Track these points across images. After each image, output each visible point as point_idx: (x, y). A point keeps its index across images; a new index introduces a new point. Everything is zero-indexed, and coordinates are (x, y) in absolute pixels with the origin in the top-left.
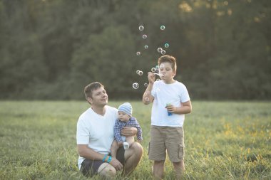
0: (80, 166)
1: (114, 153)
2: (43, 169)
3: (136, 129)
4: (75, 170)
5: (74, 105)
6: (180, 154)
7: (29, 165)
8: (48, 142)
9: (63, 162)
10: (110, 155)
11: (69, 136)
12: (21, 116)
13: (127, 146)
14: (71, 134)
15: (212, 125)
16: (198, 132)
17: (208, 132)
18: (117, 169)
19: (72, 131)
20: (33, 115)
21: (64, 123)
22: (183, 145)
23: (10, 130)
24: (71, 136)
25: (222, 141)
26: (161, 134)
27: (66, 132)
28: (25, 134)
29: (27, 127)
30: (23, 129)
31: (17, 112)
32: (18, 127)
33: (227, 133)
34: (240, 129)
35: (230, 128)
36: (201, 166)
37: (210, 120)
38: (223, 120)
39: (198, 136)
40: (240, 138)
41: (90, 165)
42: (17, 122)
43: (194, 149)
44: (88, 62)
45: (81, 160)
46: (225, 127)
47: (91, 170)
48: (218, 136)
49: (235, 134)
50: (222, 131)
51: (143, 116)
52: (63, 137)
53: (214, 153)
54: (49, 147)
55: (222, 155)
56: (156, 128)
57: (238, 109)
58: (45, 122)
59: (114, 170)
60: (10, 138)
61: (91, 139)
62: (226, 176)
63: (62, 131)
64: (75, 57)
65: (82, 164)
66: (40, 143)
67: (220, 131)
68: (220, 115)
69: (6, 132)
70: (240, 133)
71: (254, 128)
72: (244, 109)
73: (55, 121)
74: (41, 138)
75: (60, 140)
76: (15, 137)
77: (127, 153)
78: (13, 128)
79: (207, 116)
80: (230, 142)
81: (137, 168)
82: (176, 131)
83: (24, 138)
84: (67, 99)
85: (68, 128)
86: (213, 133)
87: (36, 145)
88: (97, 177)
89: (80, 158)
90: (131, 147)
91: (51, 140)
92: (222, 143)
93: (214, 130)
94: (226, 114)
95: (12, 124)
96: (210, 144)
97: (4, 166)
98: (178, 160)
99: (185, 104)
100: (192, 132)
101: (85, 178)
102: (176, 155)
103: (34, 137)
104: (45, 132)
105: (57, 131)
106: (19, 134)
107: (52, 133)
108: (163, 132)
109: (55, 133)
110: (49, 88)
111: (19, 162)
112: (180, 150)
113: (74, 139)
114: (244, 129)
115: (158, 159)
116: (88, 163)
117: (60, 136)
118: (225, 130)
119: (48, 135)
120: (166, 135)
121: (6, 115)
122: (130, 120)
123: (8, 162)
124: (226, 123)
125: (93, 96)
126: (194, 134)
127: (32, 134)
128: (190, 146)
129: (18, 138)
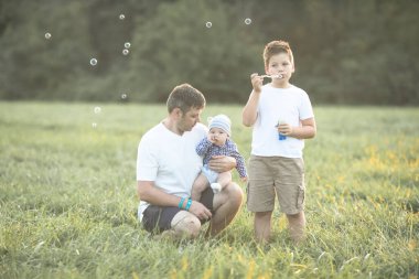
0: (141, 216)
4: (131, 222)
5: (134, 111)
8: (92, 171)
11: (124, 163)
12: (52, 128)
14: (128, 159)
15: (347, 148)
16: (325, 160)
17: (341, 159)
19: (129, 155)
20: (71, 128)
21: (117, 140)
22: (304, 187)
23: (33, 151)
24: (127, 163)
25: (364, 175)
27: (116, 158)
30: (55, 151)
31: (46, 122)
32: (46, 146)
33: (371, 161)
34: (392, 156)
35: (376, 153)
36: (334, 219)
37: (342, 139)
38: (363, 139)
39: (326, 166)
40: (393, 170)
42: (45, 138)
43: (321, 188)
45: (143, 206)
46: (367, 151)
48: (358, 166)
49: (384, 162)
50: (364, 158)
52: (114, 164)
53: (352, 195)
54: (93, 181)
55: (365, 199)
56: (261, 159)
57: (384, 121)
58: (89, 140)
59: (198, 222)
61: (160, 173)
62: (375, 238)
63: (114, 155)
65: (145, 213)
66: (79, 172)
67: (359, 158)
68: (357, 130)
69: (27, 154)
70: (392, 161)
71: (412, 153)
72: (395, 121)
73: (104, 137)
74: (82, 165)
75: (110, 170)
77: (217, 199)
78: (38, 148)
79: (338, 132)
80: (376, 176)
81: (233, 222)
83: (54, 166)
84: (125, 101)
85: (124, 150)
86: (348, 161)
87: (73, 177)
89: (142, 203)
90: (224, 189)
91: (97, 169)
92: (364, 178)
93: (351, 157)
94: (368, 129)
95: (38, 142)
96: (344, 181)
99: (305, 123)
100: (316, 160)
103: (69, 165)
104: (88, 155)
105: (107, 154)
106: (48, 158)
107: (98, 156)
109: (103, 156)
110: (97, 85)
113: (132, 168)
114: (397, 155)
116: (154, 211)
117: (110, 163)
118: (368, 156)
119: (91, 160)
121: (31, 126)
122: (227, 143)
124: (368, 145)
126: (320, 162)
127: (68, 158)
128: (313, 183)
129: (45, 165)
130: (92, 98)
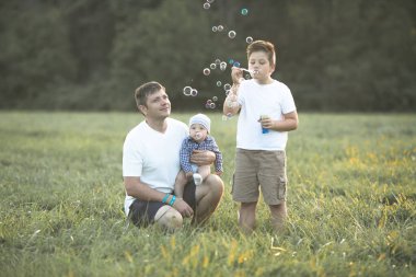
0: (127, 211)
1: (179, 191)
2: (71, 214)
3: (213, 154)
4: (119, 216)
5: (116, 118)
6: (281, 193)
7: (50, 209)
8: (79, 174)
9: (101, 205)
10: (173, 193)
11: (109, 166)
12: (35, 134)
13: (199, 180)
14: (114, 162)
15: (328, 150)
16: (306, 160)
17: (322, 160)
18: (184, 215)
19: (114, 158)
20: (55, 134)
21: (102, 145)
22: (285, 178)
23: (19, 156)
24: (114, 165)
25: (344, 174)
26: (252, 161)
27: (105, 159)
28: (42, 161)
29: (45, 151)
30: (40, 155)
31: (29, 129)
32: (32, 152)
33: (351, 161)
34: (372, 156)
35: (356, 154)
36: (312, 211)
37: (324, 141)
38: (345, 141)
39: (308, 166)
40: (372, 168)
41: (143, 209)
42: (30, 143)
43: (302, 185)
44: (138, 52)
45: (129, 201)
46: (348, 153)
47: (145, 217)
48: (338, 166)
49: (364, 162)
50: (345, 159)
51: (222, 135)
52: (100, 167)
53: (332, 191)
54: (80, 181)
55: (344, 194)
56: (244, 152)
57: (367, 125)
58: (74, 144)
59: (179, 216)
60: (19, 168)
61: (144, 169)
62: (351, 226)
63: (99, 158)
64: (118, 45)
65: (131, 207)
66: (66, 175)
67: (340, 159)
68: (340, 134)
69: (13, 158)
70: (372, 162)
71: (392, 154)
72: (378, 125)
73: (88, 142)
74: (68, 169)
75: (96, 171)
76: (28, 167)
77: (199, 191)
78: (24, 153)
79: (320, 136)
80: (356, 175)
81: (215, 213)
82: (275, 157)
83: (42, 168)
84: (106, 108)
85: (108, 153)
86: (329, 162)
87: (60, 178)
88: (154, 227)
89: (128, 197)
90: (205, 181)
91: (83, 172)
92: (344, 176)
93: (332, 157)
94: (350, 133)
95: (23, 147)
96: (325, 178)
97: (12, 210)
98: (278, 202)
99: (287, 116)
100: (298, 160)
101: (135, 228)
102: (275, 193)
103: (56, 167)
104: (73, 160)
105: (92, 158)
106: (34, 162)
107: (84, 160)
108: (254, 158)
109: (89, 160)
110: (78, 93)
111: (35, 204)
112: (280, 186)
114: (377, 156)
115: (247, 200)
116: (140, 205)
117: (96, 165)
118: (348, 157)
119: (77, 163)
120: (258, 163)
121: (14, 133)
123: (17, 204)
124: (350, 146)
125: (148, 103)
126: (301, 163)
127: (54, 162)
128: (295, 181)
129: (33, 168)
130: (73, 107)
